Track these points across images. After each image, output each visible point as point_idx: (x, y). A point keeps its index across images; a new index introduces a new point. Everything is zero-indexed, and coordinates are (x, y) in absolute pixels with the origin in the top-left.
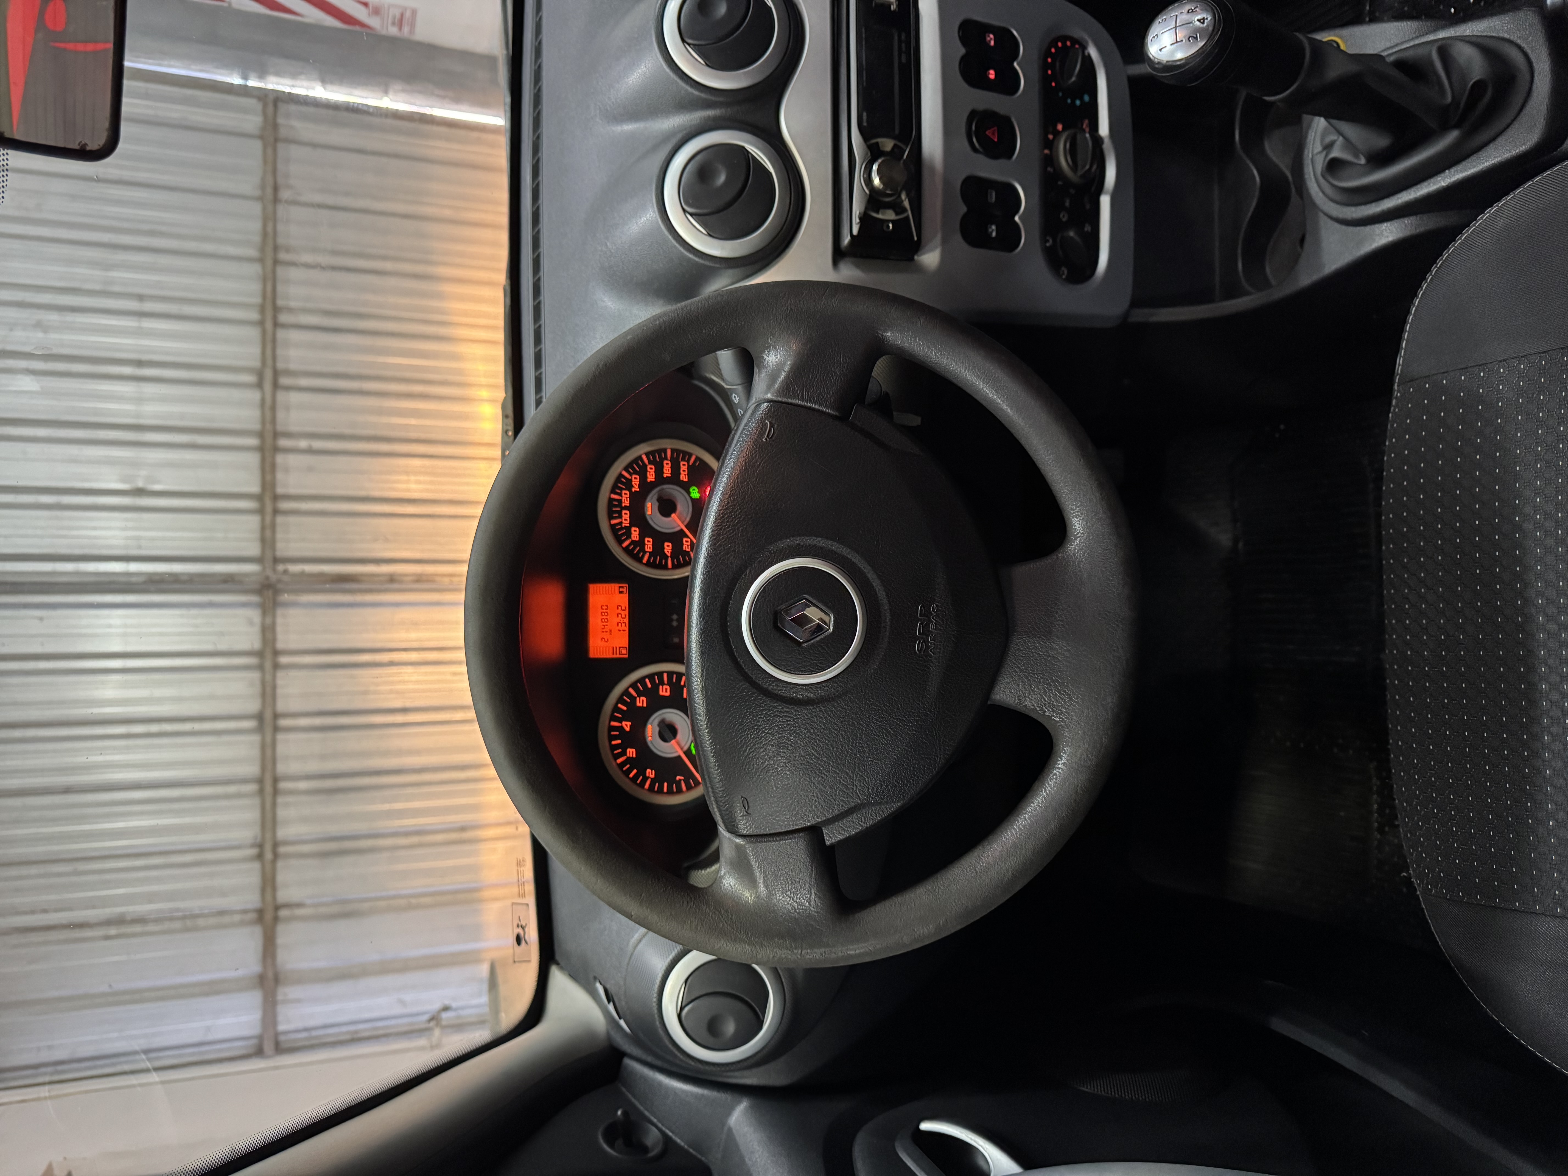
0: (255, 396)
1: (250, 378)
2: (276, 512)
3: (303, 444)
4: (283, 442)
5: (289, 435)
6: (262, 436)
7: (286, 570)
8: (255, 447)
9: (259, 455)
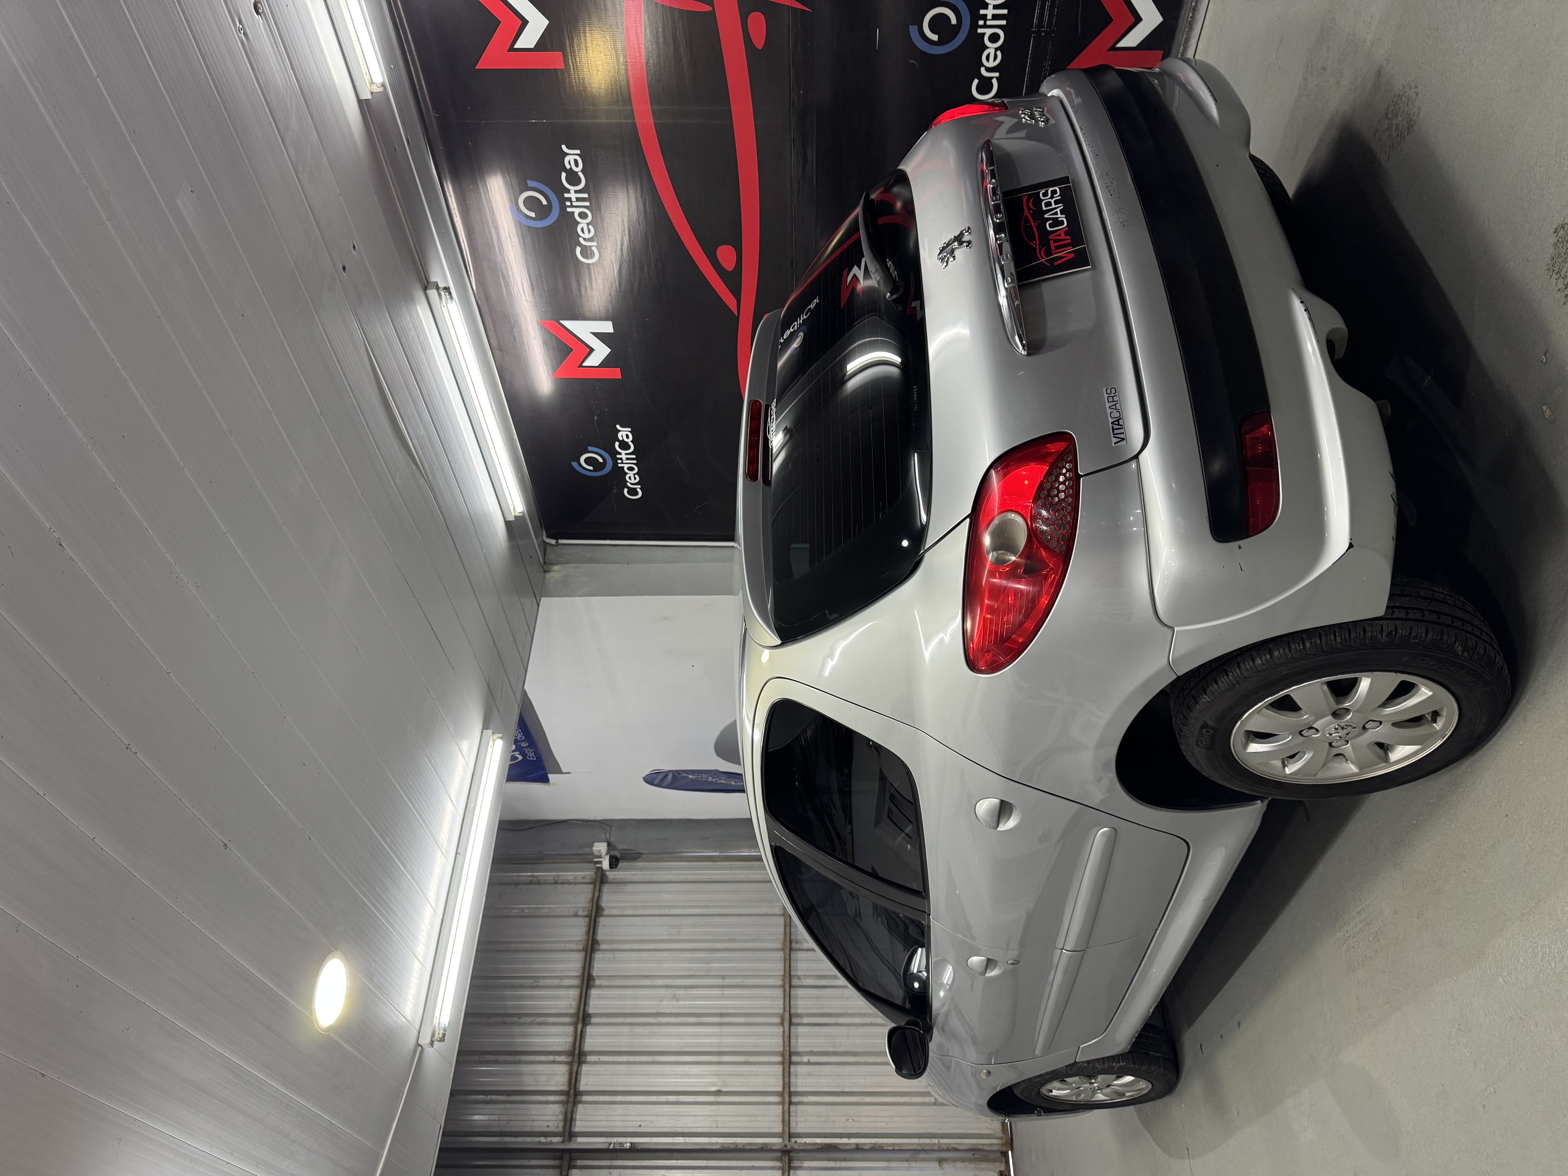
0: (780, 1030)
1: (777, 1020)
2: (790, 1103)
3: (805, 1059)
4: (795, 1059)
5: (798, 1054)
6: (783, 1055)
7: (796, 1142)
8: (779, 1062)
9: (781, 1066)
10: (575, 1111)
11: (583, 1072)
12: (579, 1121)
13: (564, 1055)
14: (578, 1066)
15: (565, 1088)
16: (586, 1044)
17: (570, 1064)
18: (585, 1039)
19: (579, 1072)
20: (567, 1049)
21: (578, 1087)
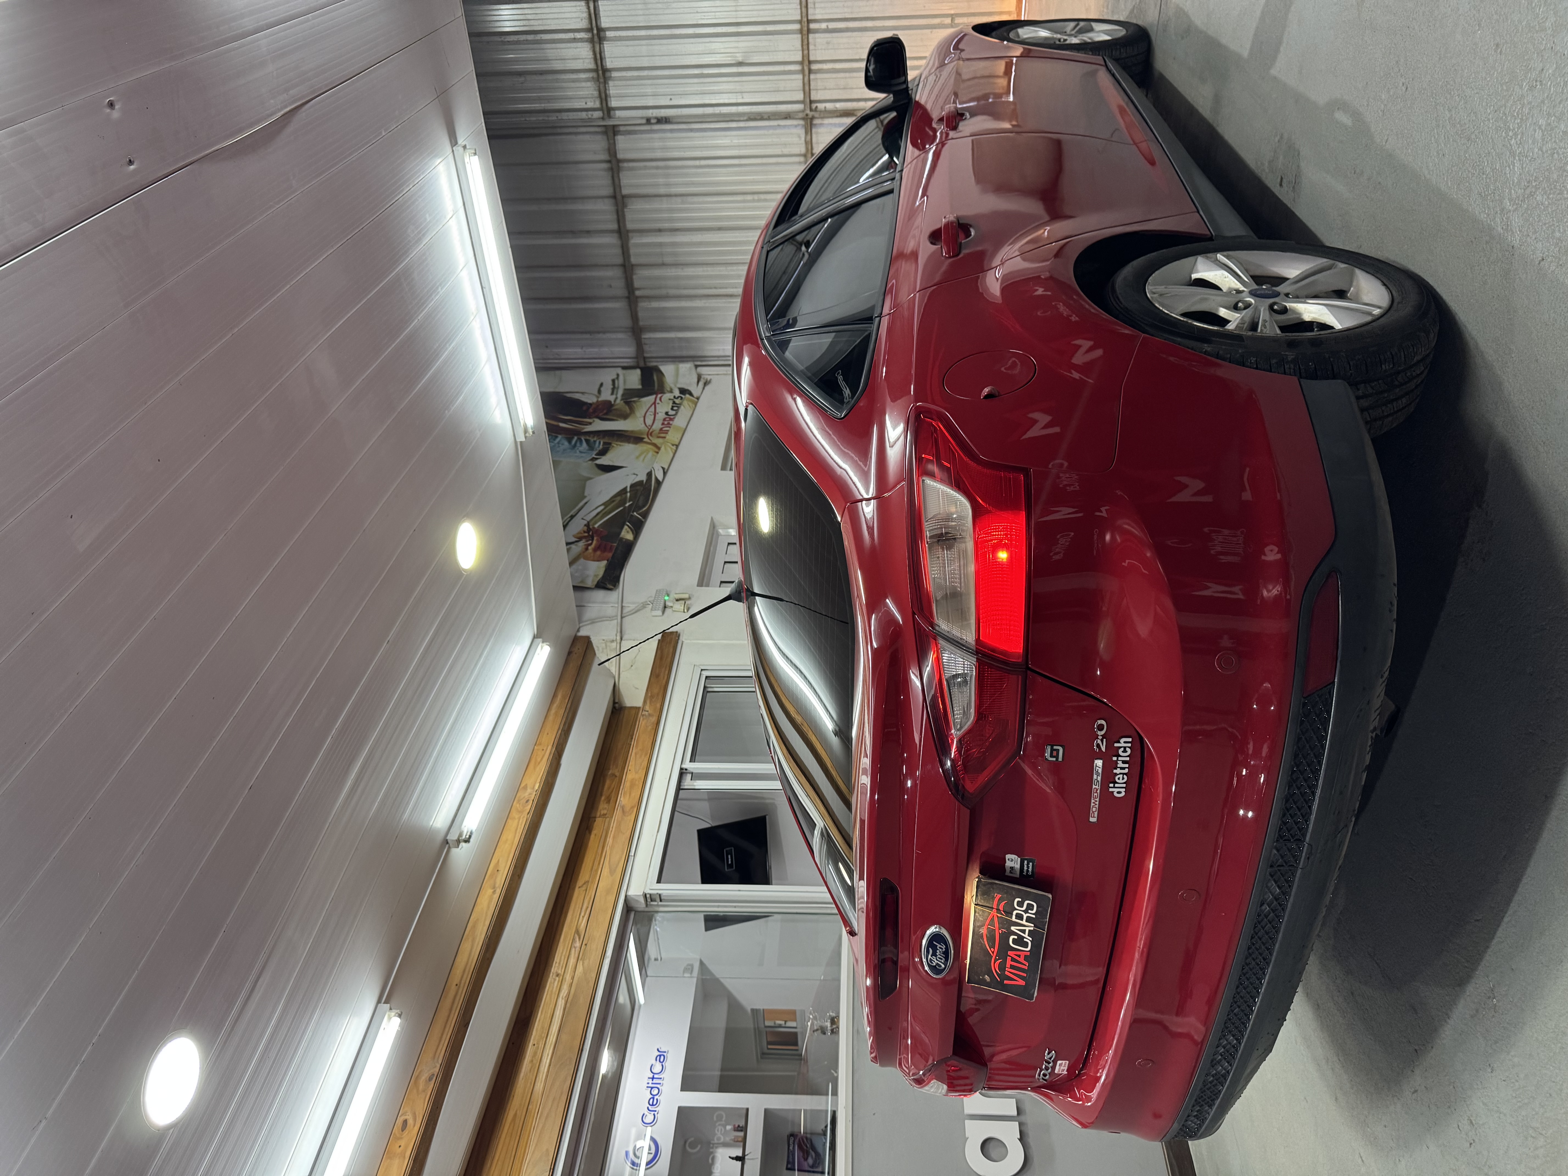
6: (800, 22)
7: (817, 107)
8: (798, 30)
9: (799, 36)
10: (607, 88)
11: (606, 50)
12: (614, 97)
13: (584, 32)
14: (600, 44)
15: (592, 66)
16: (602, 21)
17: (591, 41)
18: (599, 14)
19: (602, 50)
20: (584, 27)
21: (604, 64)
